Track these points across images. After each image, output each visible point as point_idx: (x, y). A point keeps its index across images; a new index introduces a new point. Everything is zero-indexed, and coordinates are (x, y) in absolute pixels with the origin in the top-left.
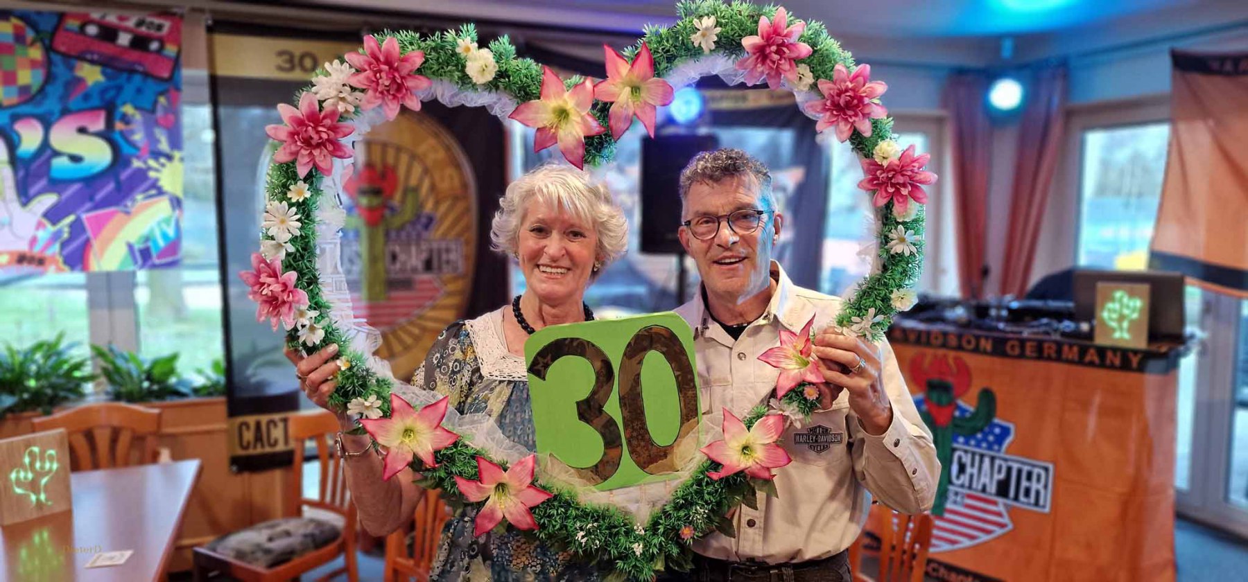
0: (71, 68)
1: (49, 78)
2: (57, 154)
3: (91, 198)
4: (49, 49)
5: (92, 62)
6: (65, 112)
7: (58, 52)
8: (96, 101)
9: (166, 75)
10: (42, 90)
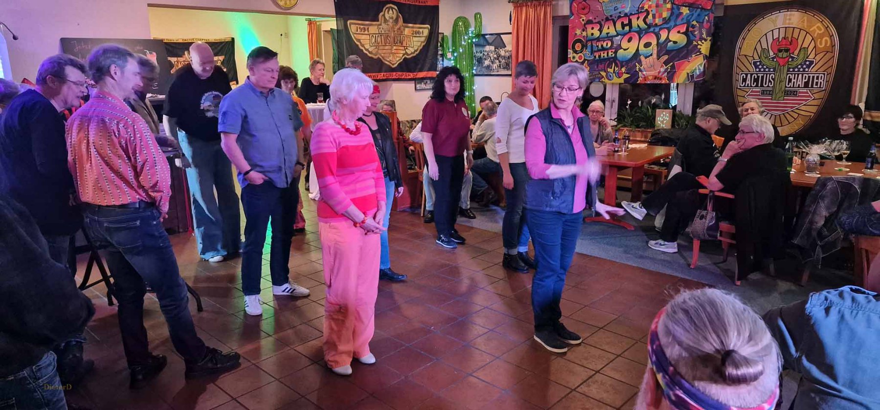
0: (679, 9)
1: (672, 14)
2: (670, 41)
3: (678, 56)
4: (673, 4)
5: (686, 6)
6: (675, 26)
7: (675, 4)
8: (685, 21)
9: (709, 8)
10: (669, 19)
